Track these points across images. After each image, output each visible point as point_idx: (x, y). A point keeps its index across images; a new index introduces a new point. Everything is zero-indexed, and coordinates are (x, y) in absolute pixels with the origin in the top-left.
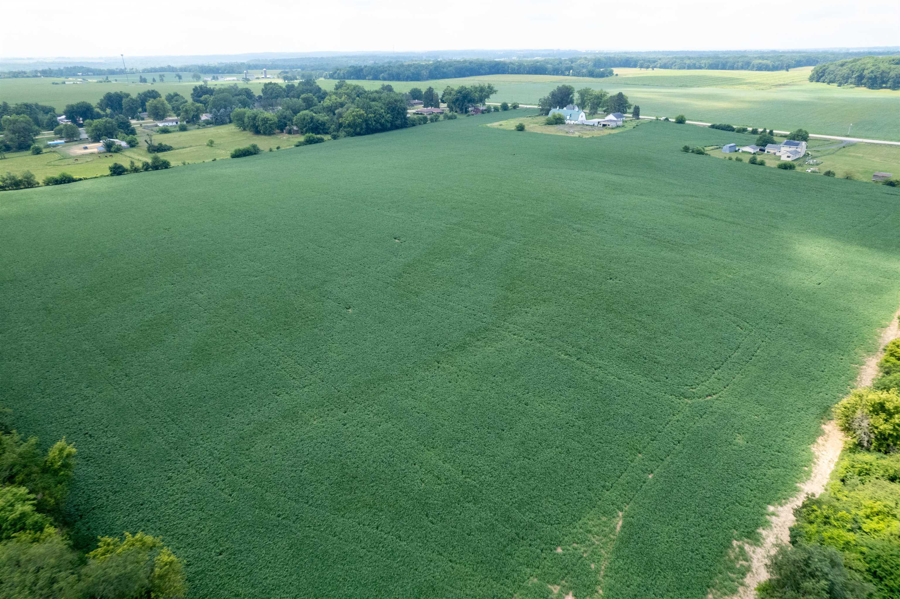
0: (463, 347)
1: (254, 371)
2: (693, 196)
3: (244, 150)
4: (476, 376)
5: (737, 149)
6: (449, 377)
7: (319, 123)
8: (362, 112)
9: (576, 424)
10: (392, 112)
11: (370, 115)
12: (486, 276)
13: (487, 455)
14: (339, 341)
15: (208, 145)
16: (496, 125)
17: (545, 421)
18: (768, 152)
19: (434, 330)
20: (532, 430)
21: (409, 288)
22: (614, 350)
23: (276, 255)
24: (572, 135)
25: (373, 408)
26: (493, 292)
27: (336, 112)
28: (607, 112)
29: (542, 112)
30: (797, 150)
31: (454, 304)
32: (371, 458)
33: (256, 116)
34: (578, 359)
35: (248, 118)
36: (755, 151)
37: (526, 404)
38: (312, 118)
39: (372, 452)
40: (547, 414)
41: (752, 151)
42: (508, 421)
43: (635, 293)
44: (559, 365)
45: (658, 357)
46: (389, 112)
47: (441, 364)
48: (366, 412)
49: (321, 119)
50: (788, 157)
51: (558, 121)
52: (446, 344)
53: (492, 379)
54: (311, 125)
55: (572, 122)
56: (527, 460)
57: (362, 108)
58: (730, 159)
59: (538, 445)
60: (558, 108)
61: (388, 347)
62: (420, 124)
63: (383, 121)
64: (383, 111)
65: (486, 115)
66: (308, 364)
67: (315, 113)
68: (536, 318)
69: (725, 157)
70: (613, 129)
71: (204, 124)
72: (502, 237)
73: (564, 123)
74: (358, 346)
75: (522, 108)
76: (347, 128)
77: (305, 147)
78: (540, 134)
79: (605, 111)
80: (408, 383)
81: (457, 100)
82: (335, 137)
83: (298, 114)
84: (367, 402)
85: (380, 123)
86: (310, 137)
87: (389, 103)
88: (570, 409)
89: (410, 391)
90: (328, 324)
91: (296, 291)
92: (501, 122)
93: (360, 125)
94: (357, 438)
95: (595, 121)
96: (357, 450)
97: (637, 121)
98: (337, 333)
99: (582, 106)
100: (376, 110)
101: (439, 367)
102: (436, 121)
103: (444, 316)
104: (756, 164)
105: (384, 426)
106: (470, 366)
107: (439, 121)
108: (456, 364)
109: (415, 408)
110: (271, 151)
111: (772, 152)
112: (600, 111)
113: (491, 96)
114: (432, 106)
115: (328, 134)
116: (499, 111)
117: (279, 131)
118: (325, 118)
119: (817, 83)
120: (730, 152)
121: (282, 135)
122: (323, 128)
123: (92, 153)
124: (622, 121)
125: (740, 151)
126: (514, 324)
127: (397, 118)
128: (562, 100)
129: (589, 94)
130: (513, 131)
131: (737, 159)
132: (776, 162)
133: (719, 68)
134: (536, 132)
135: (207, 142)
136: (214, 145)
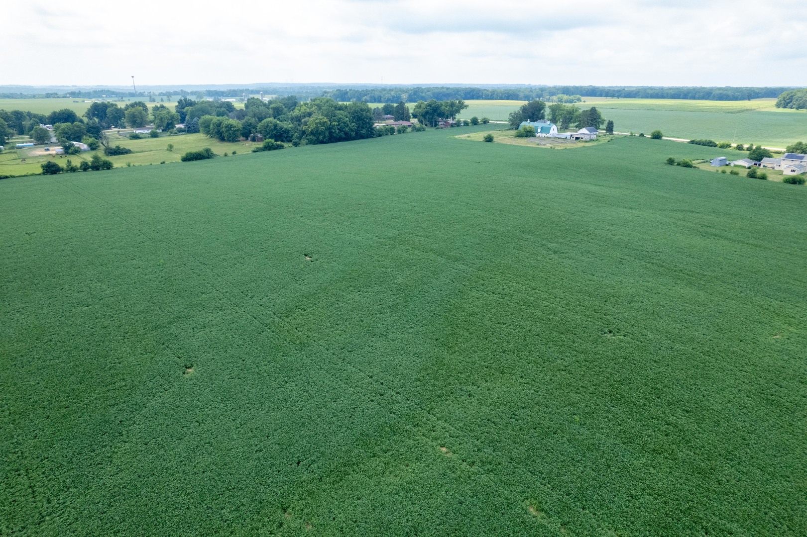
0: (340, 473)
2: (693, 212)
3: (195, 153)
5: (727, 163)
7: (283, 131)
8: (326, 119)
10: (358, 121)
11: (334, 123)
15: (168, 150)
16: (463, 136)
18: (764, 166)
24: (543, 147)
26: (420, 349)
27: (303, 121)
28: (579, 127)
29: (512, 127)
30: (803, 163)
31: (354, 370)
33: (221, 123)
35: (214, 124)
36: (750, 165)
38: (276, 126)
41: (747, 165)
43: (655, 362)
46: (354, 120)
49: (285, 127)
50: (793, 171)
51: (529, 134)
54: (274, 132)
55: (544, 135)
57: (327, 116)
58: (724, 172)
60: (528, 121)
62: (386, 135)
63: (347, 129)
64: (347, 119)
65: (456, 129)
67: (281, 121)
68: (485, 410)
69: (718, 171)
70: (586, 142)
71: (176, 131)
72: (449, 258)
73: (535, 136)
75: (493, 124)
76: (310, 136)
77: (262, 152)
78: (509, 145)
79: (577, 127)
81: (427, 113)
82: (296, 145)
83: (263, 122)
85: (345, 132)
86: (268, 143)
87: (355, 112)
92: (469, 135)
93: (322, 133)
95: (568, 134)
97: (612, 136)
99: (554, 120)
100: (340, 118)
102: (403, 132)
104: (756, 178)
107: (407, 132)
110: (226, 155)
111: (770, 166)
112: (572, 127)
113: (461, 111)
114: (402, 119)
115: (290, 141)
116: (468, 125)
117: (244, 138)
118: (290, 126)
119: (785, 109)
120: (721, 166)
121: (245, 142)
122: (286, 135)
123: (50, 155)
124: (596, 136)
125: (732, 165)
126: (446, 421)
127: (362, 127)
128: (533, 114)
129: (561, 110)
130: (480, 141)
131: (732, 173)
132: (779, 176)
133: (681, 97)
134: (505, 143)
135: (167, 147)
136: (172, 149)
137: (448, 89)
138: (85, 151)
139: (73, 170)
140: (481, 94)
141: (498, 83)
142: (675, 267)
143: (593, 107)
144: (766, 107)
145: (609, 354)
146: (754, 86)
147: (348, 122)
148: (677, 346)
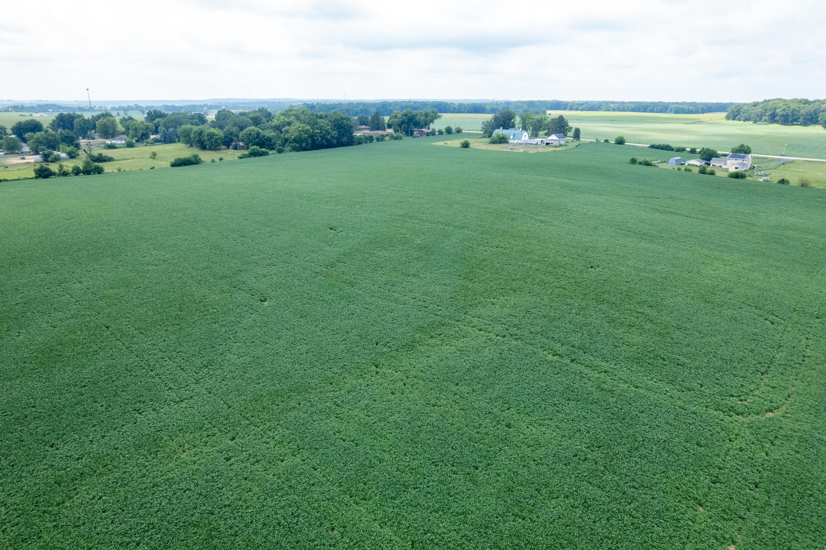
0: (410, 346)
1: (115, 379)
2: (653, 198)
3: (184, 159)
4: (431, 385)
5: (683, 162)
6: (391, 387)
7: (265, 139)
8: (308, 127)
9: (589, 456)
10: (339, 129)
11: (316, 131)
12: (439, 265)
13: (454, 511)
14: (244, 339)
15: (151, 158)
16: (441, 143)
17: (540, 452)
18: (713, 165)
19: (372, 325)
20: (521, 467)
21: (343, 277)
22: (619, 349)
23: (187, 244)
24: (517, 151)
25: (276, 432)
26: (448, 281)
27: (283, 129)
28: (548, 134)
29: (485, 135)
30: (744, 162)
31: (399, 295)
32: (261, 517)
33: (202, 132)
34: (572, 361)
35: (195, 133)
36: (701, 164)
37: (509, 426)
38: (258, 134)
39: (264, 506)
40: (542, 441)
41: (698, 164)
42: (484, 454)
43: (627, 282)
44: (548, 369)
45: (681, 358)
46: (335, 128)
47: (380, 368)
48: (264, 439)
49: (268, 135)
50: (737, 168)
51: (502, 140)
52: (389, 342)
53: (454, 389)
54: (257, 140)
55: (516, 141)
56: (520, 520)
57: (309, 124)
58: (679, 169)
59: (535, 493)
60: (501, 129)
61: (308, 347)
62: (366, 143)
63: (329, 137)
64: (329, 127)
65: (431, 137)
66: (194, 369)
67: (262, 130)
68: (506, 311)
69: (674, 168)
70: (556, 147)
71: (152, 142)
72: (455, 227)
73: (508, 143)
74: (268, 345)
75: (465, 133)
76: (293, 143)
77: (249, 159)
78: (485, 150)
79: (546, 134)
80: (331, 394)
81: (403, 122)
82: (280, 151)
83: (245, 130)
84: (268, 424)
85: (326, 139)
86: (254, 150)
87: (336, 120)
88: (575, 433)
89: (334, 406)
90: (233, 319)
91: (201, 281)
92: (445, 142)
93: (305, 140)
94: (243, 482)
95: (538, 140)
96: (240, 503)
97: (579, 142)
98: (243, 330)
99: (525, 128)
100: (322, 126)
101: (377, 373)
102: (382, 140)
103: (387, 308)
104: (706, 174)
105: (289, 461)
106: (422, 371)
107: (385, 141)
108: (402, 369)
109: (339, 432)
110: (213, 161)
111: (718, 165)
112: (541, 135)
113: (435, 121)
114: (378, 129)
115: (273, 149)
116: (443, 134)
117: (225, 147)
118: (272, 134)
119: (734, 121)
120: (677, 165)
121: (227, 151)
122: (268, 143)
123: (28, 163)
124: (564, 141)
125: (686, 164)
126: (479, 317)
127: (343, 135)
128: (505, 123)
129: (530, 119)
130: (457, 148)
131: (686, 170)
132: (725, 173)
133: (641, 110)
134: (481, 148)
135: (151, 155)
136: (155, 157)
137: (415, 102)
138: (64, 159)
139: (65, 174)
140: (448, 107)
141: (462, 99)
142: (640, 231)
143: (560, 116)
144: (717, 120)
145: (593, 278)
146: (708, 102)
147: (330, 130)
148: (642, 274)
